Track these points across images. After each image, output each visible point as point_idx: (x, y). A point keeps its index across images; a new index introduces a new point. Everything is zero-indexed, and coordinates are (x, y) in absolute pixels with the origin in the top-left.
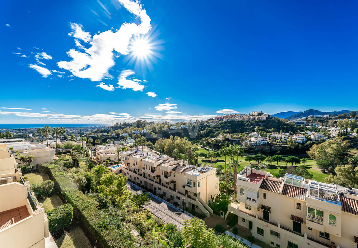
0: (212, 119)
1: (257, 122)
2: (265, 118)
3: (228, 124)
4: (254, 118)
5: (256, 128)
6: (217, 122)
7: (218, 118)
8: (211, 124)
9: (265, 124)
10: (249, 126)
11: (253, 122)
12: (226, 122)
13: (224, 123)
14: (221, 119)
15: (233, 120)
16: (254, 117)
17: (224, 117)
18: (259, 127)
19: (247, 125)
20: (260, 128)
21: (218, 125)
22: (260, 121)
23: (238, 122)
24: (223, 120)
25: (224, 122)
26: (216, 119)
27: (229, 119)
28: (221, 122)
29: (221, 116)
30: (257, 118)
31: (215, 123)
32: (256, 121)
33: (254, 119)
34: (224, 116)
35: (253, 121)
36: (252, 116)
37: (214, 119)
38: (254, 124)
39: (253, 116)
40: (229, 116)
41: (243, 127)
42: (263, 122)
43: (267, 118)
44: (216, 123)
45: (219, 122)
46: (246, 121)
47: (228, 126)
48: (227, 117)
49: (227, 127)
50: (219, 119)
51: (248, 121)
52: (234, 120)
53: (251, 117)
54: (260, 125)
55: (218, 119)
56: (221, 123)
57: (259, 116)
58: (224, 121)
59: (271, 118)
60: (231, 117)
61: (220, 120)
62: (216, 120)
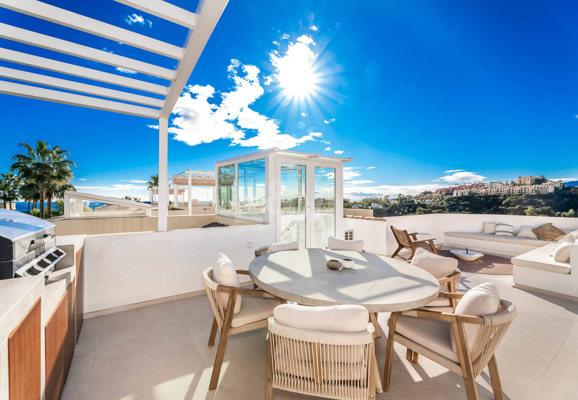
0: (430, 193)
1: (532, 196)
2: (551, 190)
3: (463, 202)
4: (523, 189)
5: (529, 210)
6: (439, 198)
7: (441, 191)
8: (427, 201)
9: (550, 201)
10: (512, 206)
11: (523, 197)
12: (459, 198)
13: (454, 200)
14: (449, 192)
15: (475, 194)
16: (524, 186)
17: (454, 189)
18: (537, 207)
19: (508, 204)
20: (539, 209)
21: (442, 204)
22: (539, 196)
23: (487, 197)
24: (452, 194)
25: (455, 198)
26: (437, 192)
27: (466, 193)
28: (448, 197)
29: (447, 187)
30: (531, 189)
31: (436, 199)
32: (528, 196)
33: (523, 191)
34: (454, 186)
35: (520, 195)
36: (520, 185)
37: (432, 191)
38: (524, 202)
39: (522, 185)
40: (466, 187)
41: (498, 207)
42: (548, 196)
43: (556, 189)
44: (438, 200)
45: (444, 197)
46: (505, 195)
47: (463, 205)
48: (460, 188)
49: (461, 208)
50: (444, 193)
51: (509, 196)
52: (477, 194)
53: (518, 188)
54: (540, 203)
55: (441, 193)
56: (449, 200)
57: (537, 186)
58: (455, 195)
59: (569, 189)
60: (470, 187)
61: (447, 194)
62: (438, 194)
